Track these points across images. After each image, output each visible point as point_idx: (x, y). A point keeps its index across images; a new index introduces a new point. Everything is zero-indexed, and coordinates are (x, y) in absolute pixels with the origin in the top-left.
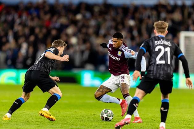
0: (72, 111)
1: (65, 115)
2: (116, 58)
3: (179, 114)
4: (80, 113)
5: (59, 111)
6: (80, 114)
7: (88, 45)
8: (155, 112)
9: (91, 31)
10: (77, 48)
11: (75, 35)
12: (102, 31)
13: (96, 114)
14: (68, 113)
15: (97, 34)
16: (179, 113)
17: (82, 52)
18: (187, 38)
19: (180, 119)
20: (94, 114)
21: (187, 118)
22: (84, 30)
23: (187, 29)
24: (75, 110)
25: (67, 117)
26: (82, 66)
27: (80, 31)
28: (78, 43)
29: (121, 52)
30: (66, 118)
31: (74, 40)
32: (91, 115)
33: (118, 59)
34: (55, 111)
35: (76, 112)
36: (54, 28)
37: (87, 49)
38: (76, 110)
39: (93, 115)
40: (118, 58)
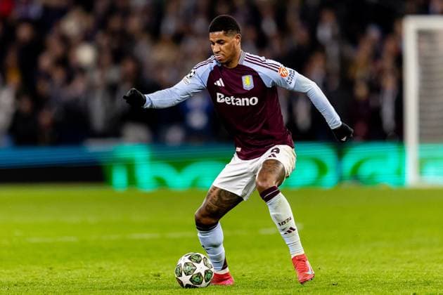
0: (90, 266)
1: (70, 280)
2: (247, 99)
3: (412, 265)
4: (115, 271)
5: (51, 269)
6: (114, 274)
7: (129, 66)
8: (339, 262)
9: (135, 24)
10: (96, 77)
11: (88, 37)
12: (170, 25)
13: (160, 272)
14: (78, 272)
15: (154, 32)
16: (409, 262)
17: (112, 89)
18: (423, 35)
19: (414, 280)
20: (156, 273)
21: (435, 276)
22: (115, 23)
23: (424, 9)
24: (98, 265)
25: (76, 286)
26: (114, 131)
27: (102, 24)
28: (99, 63)
29: (251, 76)
30: (71, 289)
31: (85, 55)
32: (147, 276)
33: (252, 101)
34: (40, 268)
35: (101, 268)
36: (26, 20)
37: (125, 79)
38: (103, 265)
39: (155, 275)
40: (251, 99)
